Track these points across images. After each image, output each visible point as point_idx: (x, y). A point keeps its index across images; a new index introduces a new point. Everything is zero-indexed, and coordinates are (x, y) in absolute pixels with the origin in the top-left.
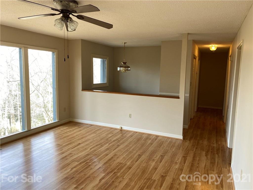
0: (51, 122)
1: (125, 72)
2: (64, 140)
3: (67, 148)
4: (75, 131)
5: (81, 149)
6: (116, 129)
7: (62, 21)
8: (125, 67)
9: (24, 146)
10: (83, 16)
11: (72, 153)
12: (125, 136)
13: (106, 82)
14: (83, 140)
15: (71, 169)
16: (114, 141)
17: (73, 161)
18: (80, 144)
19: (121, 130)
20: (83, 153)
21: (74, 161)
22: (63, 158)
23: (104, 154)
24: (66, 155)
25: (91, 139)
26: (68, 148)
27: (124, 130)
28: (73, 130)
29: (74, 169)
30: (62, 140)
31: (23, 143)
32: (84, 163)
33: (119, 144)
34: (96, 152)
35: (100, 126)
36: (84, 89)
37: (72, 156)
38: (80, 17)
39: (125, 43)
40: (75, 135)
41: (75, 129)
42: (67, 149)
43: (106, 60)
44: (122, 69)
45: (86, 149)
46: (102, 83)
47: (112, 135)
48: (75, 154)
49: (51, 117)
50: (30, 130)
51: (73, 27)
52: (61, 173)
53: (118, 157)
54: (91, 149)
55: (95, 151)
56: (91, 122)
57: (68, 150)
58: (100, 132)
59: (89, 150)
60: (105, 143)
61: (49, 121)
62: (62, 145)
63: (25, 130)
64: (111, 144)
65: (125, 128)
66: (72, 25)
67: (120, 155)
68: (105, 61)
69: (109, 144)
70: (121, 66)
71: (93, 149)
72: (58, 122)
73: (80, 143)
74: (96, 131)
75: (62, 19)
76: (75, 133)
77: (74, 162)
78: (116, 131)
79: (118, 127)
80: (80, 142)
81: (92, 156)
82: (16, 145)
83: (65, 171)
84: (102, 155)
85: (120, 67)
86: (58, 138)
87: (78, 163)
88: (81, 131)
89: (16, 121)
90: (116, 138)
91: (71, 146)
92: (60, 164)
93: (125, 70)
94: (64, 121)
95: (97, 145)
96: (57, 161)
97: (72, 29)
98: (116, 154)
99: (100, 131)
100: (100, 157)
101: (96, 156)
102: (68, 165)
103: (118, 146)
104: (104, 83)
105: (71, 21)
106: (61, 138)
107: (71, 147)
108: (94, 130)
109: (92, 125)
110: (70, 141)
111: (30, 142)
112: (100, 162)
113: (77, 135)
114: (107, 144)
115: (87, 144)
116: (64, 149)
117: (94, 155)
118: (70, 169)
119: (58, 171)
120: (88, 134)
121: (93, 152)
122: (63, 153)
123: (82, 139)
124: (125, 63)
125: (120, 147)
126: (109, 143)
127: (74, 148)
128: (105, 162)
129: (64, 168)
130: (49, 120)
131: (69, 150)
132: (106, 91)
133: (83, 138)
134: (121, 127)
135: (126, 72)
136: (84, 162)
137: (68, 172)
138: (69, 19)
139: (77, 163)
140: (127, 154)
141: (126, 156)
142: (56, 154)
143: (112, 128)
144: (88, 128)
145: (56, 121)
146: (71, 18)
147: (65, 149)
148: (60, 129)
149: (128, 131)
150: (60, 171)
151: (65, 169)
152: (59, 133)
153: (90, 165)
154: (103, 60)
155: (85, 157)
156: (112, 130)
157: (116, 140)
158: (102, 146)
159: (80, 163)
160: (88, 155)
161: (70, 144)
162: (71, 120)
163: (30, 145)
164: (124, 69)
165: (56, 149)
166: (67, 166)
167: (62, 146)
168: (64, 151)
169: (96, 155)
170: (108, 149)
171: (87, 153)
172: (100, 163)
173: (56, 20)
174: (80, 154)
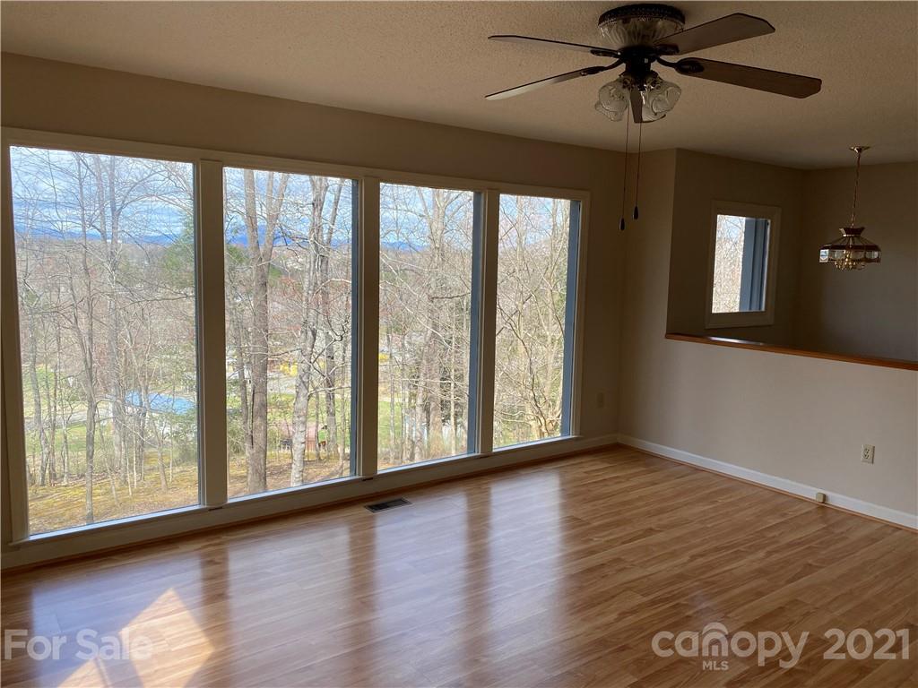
0: (547, 439)
1: (854, 267)
2: (595, 505)
3: (606, 539)
4: (635, 481)
5: (654, 549)
6: (801, 500)
7: (624, 87)
8: (856, 248)
9: (471, 504)
10: (700, 62)
11: (623, 557)
12: (842, 533)
13: (763, 309)
14: (665, 519)
15: (620, 614)
16: (790, 545)
17: (628, 587)
18: (650, 531)
19: (823, 506)
20: (663, 566)
21: (630, 589)
22: (590, 570)
23: (746, 587)
24: (600, 561)
25: (692, 521)
26: (611, 537)
27: (838, 511)
28: (628, 478)
29: (631, 619)
30: (588, 507)
31: (469, 495)
32: (667, 606)
33: (810, 562)
34: (713, 573)
35: (730, 479)
36: (675, 332)
37: (625, 568)
38: (687, 67)
39: (860, 150)
40: (634, 495)
41: (635, 475)
42: (608, 541)
43: (769, 221)
44: (838, 254)
45: (674, 555)
46: (748, 310)
47: (783, 520)
48: (635, 563)
49: (548, 420)
50: (488, 455)
51: (659, 106)
52: (584, 620)
53: (808, 614)
54: (693, 558)
55: (710, 567)
56: (689, 454)
57: (609, 544)
58: (732, 499)
59: (686, 558)
60: (750, 547)
61: (542, 434)
62: (588, 524)
63: (476, 454)
64: (775, 557)
65: (839, 500)
66: (659, 100)
67: (817, 606)
68: (766, 224)
69: (769, 554)
70: (838, 244)
71: (700, 561)
72: (576, 439)
73: (653, 526)
74: (714, 492)
75: (623, 82)
76: (633, 488)
77: (629, 593)
78: (797, 507)
79: (811, 492)
80: (653, 523)
81: (696, 584)
82: (449, 497)
83: (598, 615)
84: (737, 591)
85: (833, 248)
86: (575, 496)
87: (645, 599)
88: (656, 484)
89: (443, 421)
90: (798, 536)
91: (617, 533)
92: (581, 588)
93: (853, 261)
94: (594, 442)
95: (717, 549)
96: (572, 577)
97: (656, 114)
98: (799, 598)
99: (731, 497)
100: (726, 596)
101: (713, 589)
102: (608, 597)
103: (809, 569)
104: (753, 310)
105: (654, 83)
106: (585, 499)
107: (621, 537)
108: (707, 491)
109: (697, 470)
110: (618, 513)
111: (487, 492)
112: (729, 615)
113: (640, 498)
114: (761, 554)
115: (678, 538)
116: (595, 539)
117: (707, 583)
118: (614, 616)
119: (573, 611)
120: (681, 500)
121: (703, 573)
122: (591, 552)
123: (661, 516)
124: (855, 232)
125: (815, 574)
126: (768, 549)
127: (630, 541)
128: (751, 620)
129: (593, 606)
130: (543, 430)
131: (611, 547)
132: (761, 344)
133: (661, 511)
134: (825, 496)
135: (859, 267)
136: (667, 600)
137: (609, 625)
138: (650, 79)
139: (639, 599)
140: (850, 611)
141: (843, 615)
142: (570, 551)
143: (779, 493)
144: (682, 477)
145: (571, 437)
146: (655, 74)
147: (597, 540)
148: (583, 465)
149: (853, 516)
150: (579, 611)
151: (598, 609)
152: (581, 479)
153: (688, 617)
154: (756, 222)
155: (671, 584)
156: (781, 500)
157: (799, 544)
158: (738, 555)
159: (653, 603)
160: (681, 577)
161: (617, 524)
162: (620, 439)
163: (486, 503)
164: (851, 255)
165: (566, 533)
166: (606, 601)
167: (588, 527)
168: (596, 546)
169: (713, 583)
170: (761, 572)
171: (677, 571)
172: (728, 618)
173: (604, 86)
174: (651, 570)
